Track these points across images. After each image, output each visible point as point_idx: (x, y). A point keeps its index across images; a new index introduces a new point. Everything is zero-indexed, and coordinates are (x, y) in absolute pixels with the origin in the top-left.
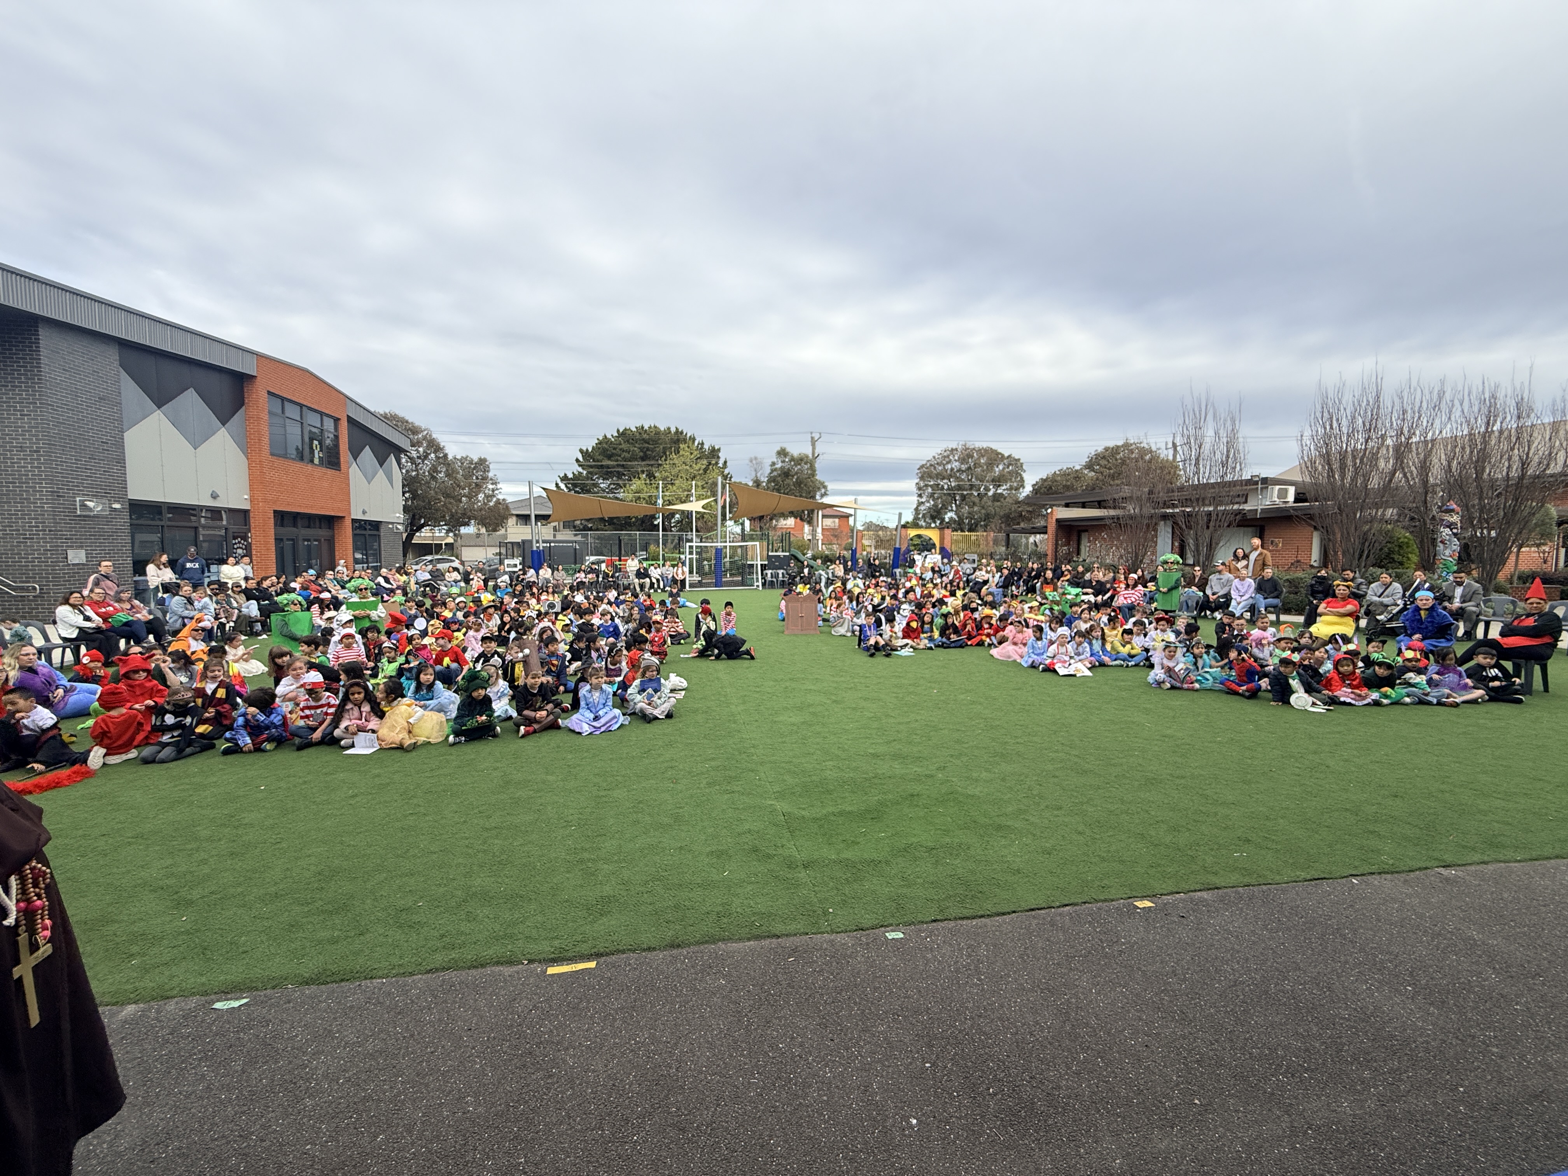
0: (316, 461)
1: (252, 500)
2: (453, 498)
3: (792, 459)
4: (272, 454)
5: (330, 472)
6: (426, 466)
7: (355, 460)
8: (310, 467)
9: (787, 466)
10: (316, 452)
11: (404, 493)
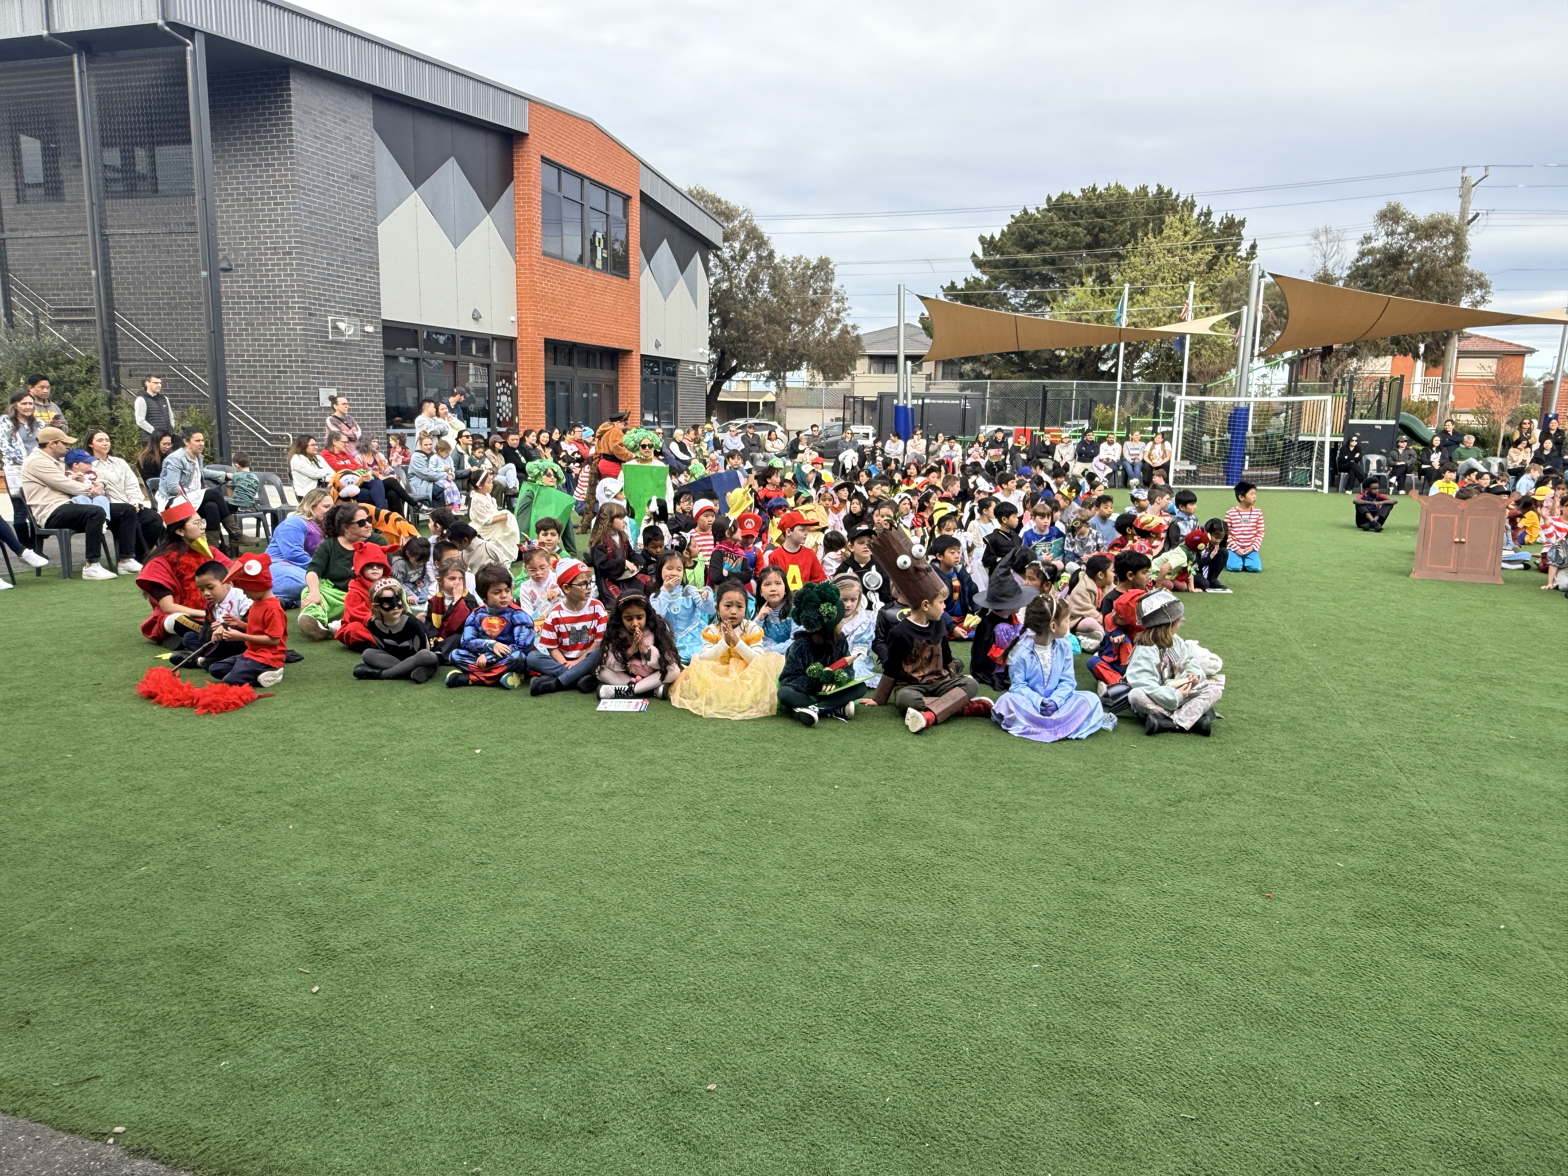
0: (599, 264)
1: (520, 322)
2: (779, 324)
3: (1414, 227)
4: (545, 254)
5: (616, 281)
6: (743, 274)
7: (649, 262)
8: (590, 273)
9: (1397, 242)
10: (599, 250)
11: (711, 317)
